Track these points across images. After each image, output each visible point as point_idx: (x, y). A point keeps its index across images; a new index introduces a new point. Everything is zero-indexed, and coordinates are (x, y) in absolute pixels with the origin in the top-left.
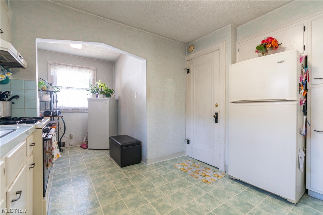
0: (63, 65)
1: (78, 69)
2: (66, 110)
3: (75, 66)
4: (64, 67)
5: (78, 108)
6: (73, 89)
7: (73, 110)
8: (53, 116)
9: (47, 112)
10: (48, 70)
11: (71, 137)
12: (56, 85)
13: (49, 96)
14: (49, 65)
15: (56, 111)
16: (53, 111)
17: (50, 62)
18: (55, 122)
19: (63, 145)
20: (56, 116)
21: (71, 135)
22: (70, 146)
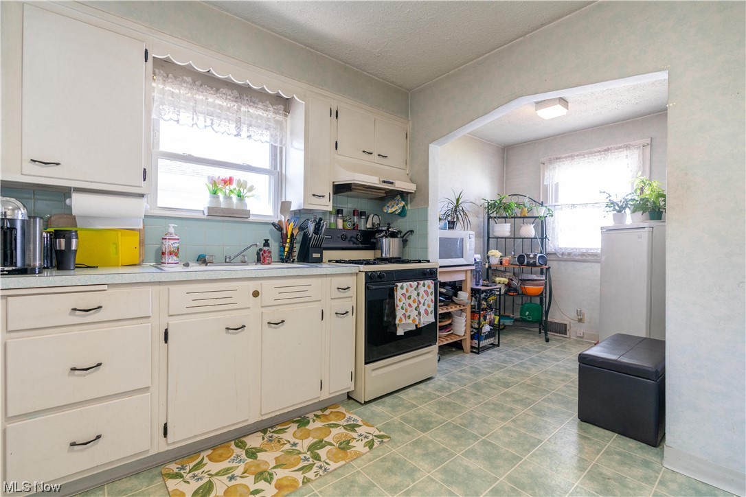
0: (566, 158)
1: (599, 157)
2: (569, 254)
3: (591, 153)
4: (566, 163)
5: (595, 251)
6: (586, 207)
7: (583, 255)
8: (528, 265)
9: (521, 258)
10: (540, 176)
11: (579, 317)
12: (554, 204)
13: (532, 226)
14: (541, 165)
15: (535, 256)
16: (528, 256)
17: (542, 160)
18: (534, 277)
19: (562, 329)
20: (534, 265)
21: (579, 313)
22: (578, 337)
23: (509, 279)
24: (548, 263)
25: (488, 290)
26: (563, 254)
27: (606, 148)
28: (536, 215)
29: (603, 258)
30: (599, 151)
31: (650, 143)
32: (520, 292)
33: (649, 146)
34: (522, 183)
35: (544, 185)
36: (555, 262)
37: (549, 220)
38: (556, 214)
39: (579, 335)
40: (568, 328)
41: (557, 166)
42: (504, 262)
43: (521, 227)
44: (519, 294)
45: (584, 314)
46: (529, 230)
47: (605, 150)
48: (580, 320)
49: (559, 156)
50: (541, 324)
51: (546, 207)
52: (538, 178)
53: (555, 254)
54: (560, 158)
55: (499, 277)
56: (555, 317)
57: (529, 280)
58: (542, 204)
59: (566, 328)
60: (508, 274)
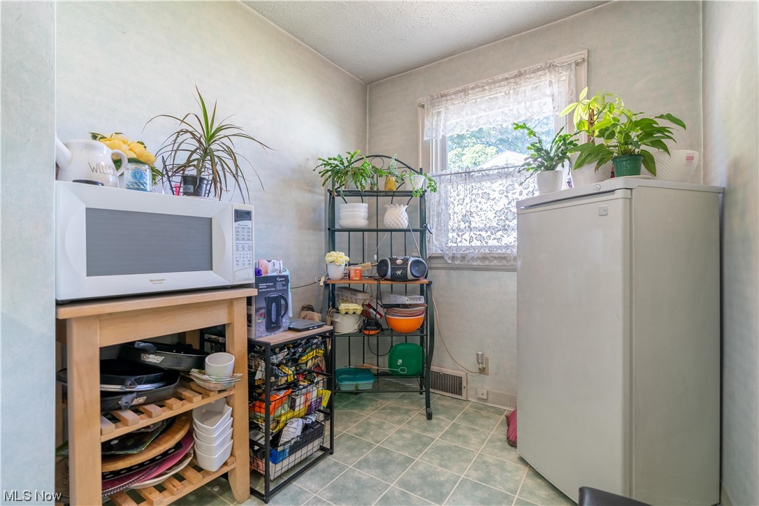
8: (394, 278)
9: (382, 265)
10: (418, 127)
11: (481, 366)
12: (440, 172)
13: (404, 208)
14: (420, 109)
15: (405, 261)
16: (393, 261)
17: (422, 100)
18: (405, 300)
19: (455, 386)
20: (404, 278)
21: (481, 359)
22: (480, 399)
23: (363, 305)
24: (431, 273)
25: (302, 339)
26: (453, 258)
27: (516, 72)
28: (409, 188)
29: (519, 263)
30: (507, 79)
31: (586, 58)
32: (385, 326)
33: (586, 63)
34: (391, 142)
35: (424, 142)
36: (443, 272)
37: (432, 198)
38: (441, 188)
39: (481, 396)
40: (464, 384)
41: (443, 109)
42: (352, 274)
43: (386, 210)
44: (382, 330)
45: (487, 360)
46: (398, 215)
47: (516, 76)
48: (483, 371)
49: (445, 92)
50: (422, 377)
51: (425, 175)
52: (415, 129)
53: (442, 257)
54: (446, 95)
55: (346, 301)
56: (443, 364)
57: (398, 306)
58: (421, 172)
59: (461, 384)
60: (360, 296)
